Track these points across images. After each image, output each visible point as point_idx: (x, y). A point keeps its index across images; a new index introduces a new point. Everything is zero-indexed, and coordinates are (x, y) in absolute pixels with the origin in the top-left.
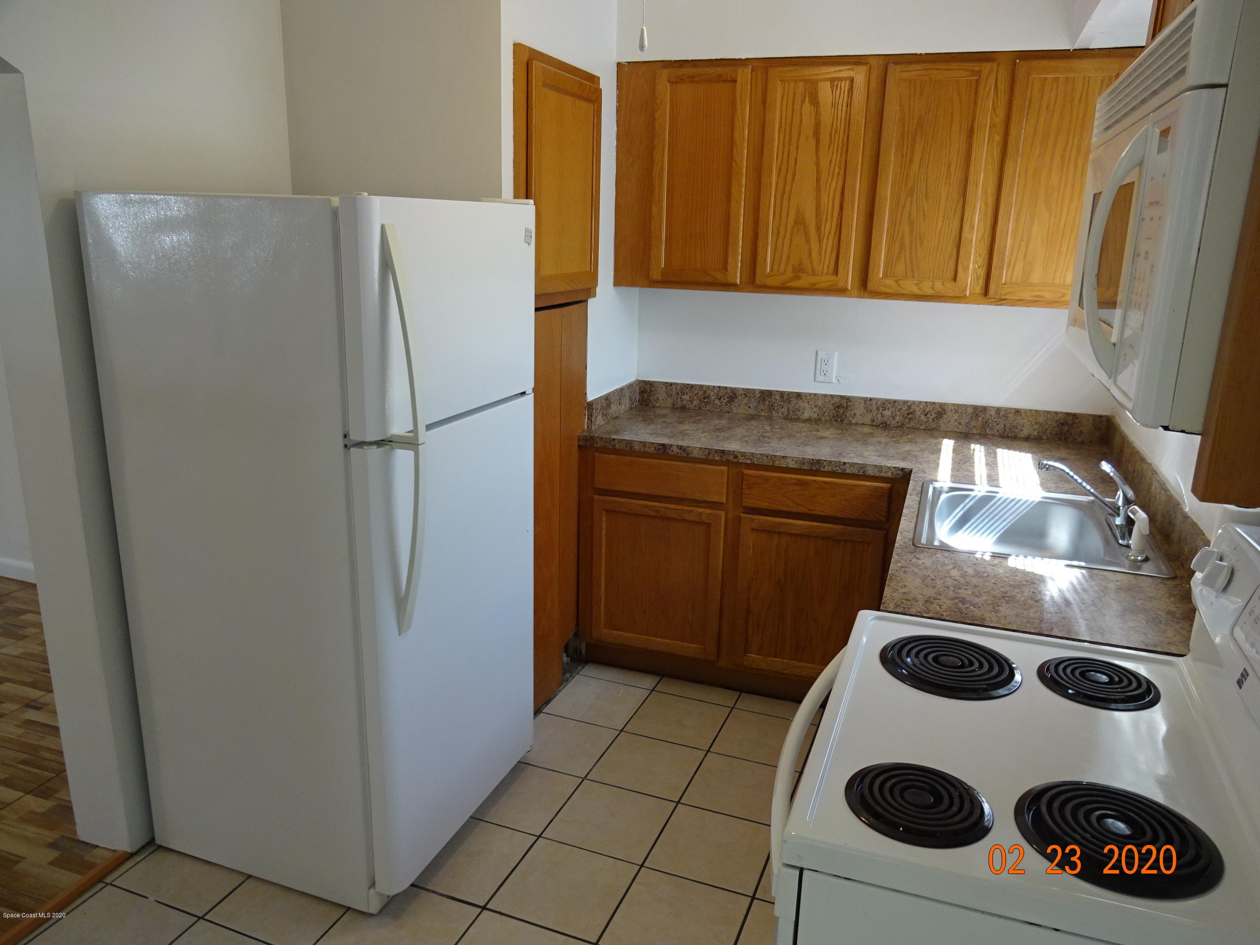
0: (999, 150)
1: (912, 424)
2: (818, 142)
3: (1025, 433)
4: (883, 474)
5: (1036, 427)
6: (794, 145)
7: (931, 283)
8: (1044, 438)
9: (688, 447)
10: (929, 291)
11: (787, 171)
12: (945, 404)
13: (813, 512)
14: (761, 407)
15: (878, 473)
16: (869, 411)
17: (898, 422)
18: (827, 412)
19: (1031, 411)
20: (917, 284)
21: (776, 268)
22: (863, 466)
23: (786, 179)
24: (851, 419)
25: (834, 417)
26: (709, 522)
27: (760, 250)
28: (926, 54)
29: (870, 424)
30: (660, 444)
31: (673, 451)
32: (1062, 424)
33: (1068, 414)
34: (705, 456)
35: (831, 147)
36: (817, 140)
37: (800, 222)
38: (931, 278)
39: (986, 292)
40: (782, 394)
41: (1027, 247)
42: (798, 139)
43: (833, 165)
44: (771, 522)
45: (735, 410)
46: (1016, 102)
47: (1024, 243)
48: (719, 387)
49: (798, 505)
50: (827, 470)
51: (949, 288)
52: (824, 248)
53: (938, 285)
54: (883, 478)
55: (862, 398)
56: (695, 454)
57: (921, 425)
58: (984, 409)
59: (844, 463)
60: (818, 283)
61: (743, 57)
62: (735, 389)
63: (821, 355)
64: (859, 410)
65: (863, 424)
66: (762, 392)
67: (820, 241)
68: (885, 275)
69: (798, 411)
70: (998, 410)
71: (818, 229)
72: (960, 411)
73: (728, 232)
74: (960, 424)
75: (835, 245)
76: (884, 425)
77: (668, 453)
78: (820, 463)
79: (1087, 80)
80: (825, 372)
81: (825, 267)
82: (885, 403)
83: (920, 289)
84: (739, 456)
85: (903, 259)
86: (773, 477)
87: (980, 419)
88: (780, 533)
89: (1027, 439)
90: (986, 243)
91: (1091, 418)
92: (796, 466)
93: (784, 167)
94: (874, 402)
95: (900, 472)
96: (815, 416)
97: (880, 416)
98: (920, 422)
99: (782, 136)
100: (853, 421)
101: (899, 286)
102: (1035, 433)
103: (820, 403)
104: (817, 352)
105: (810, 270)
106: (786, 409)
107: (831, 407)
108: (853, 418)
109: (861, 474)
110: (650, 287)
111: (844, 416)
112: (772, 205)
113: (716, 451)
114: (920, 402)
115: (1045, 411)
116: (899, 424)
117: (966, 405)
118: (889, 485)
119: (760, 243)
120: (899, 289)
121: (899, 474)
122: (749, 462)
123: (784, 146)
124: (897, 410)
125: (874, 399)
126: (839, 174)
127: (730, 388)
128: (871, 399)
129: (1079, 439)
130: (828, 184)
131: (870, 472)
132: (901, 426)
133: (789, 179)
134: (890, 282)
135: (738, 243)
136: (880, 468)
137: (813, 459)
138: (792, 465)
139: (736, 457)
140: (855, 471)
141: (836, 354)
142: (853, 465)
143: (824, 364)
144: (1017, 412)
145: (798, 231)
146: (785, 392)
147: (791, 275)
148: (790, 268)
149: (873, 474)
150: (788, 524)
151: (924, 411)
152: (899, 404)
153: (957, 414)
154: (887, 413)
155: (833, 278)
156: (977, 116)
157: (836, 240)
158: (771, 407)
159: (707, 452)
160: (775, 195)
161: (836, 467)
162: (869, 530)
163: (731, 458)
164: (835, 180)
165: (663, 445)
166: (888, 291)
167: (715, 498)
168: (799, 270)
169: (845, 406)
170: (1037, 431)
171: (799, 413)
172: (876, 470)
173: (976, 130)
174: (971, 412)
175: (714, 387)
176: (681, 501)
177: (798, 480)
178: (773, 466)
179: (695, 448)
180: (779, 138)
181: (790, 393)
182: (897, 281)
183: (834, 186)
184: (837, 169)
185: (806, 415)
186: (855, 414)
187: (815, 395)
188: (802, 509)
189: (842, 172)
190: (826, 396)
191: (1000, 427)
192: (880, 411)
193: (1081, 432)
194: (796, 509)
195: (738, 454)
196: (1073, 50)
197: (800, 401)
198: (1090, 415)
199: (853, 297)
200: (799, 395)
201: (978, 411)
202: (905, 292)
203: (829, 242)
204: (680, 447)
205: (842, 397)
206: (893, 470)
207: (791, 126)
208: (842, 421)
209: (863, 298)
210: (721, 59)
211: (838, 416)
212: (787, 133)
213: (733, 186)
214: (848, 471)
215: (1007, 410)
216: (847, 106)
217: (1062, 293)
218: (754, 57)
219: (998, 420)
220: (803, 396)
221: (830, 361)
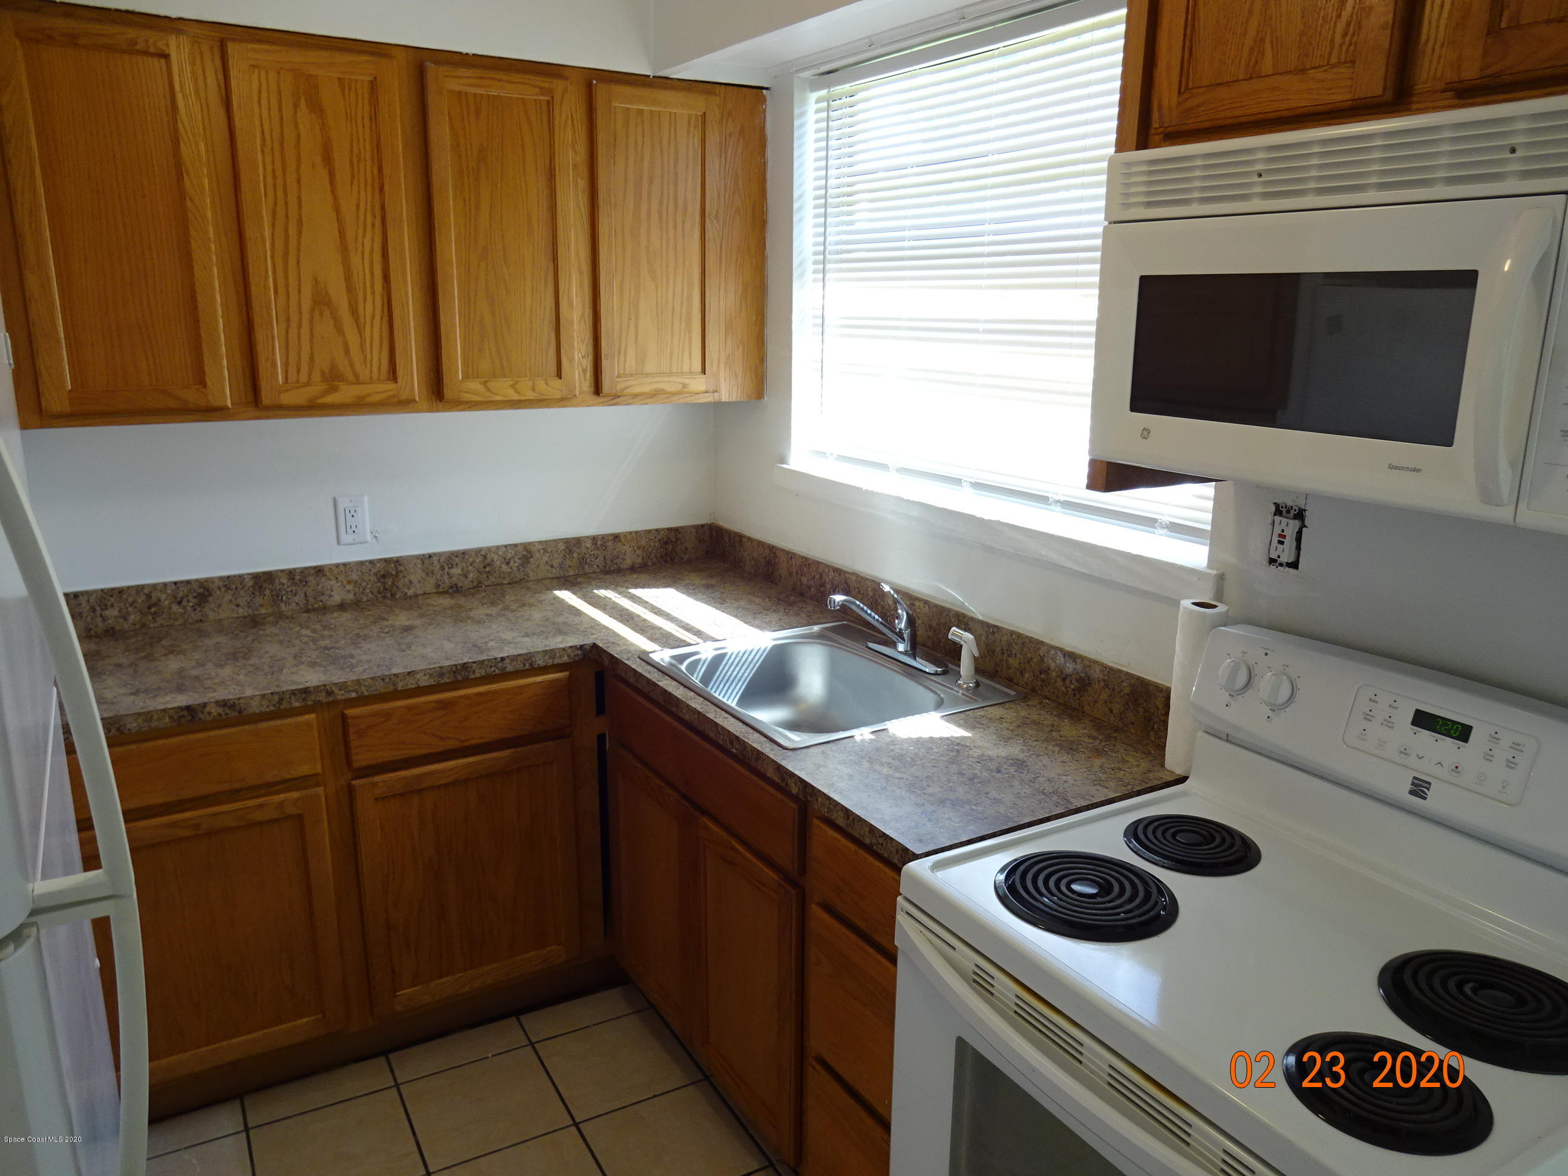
0: (585, 199)
1: (492, 579)
2: (331, 174)
3: (629, 562)
4: (557, 661)
5: (638, 552)
6: (291, 178)
7: (531, 383)
8: (650, 564)
9: (239, 699)
10: (530, 395)
11: (287, 217)
12: (529, 543)
13: (467, 744)
14: (259, 600)
15: (551, 661)
16: (429, 573)
17: (472, 582)
18: (369, 586)
19: (630, 533)
20: (512, 386)
21: (292, 377)
22: (529, 657)
23: (286, 231)
24: (406, 590)
25: (379, 592)
26: (299, 812)
27: (260, 348)
28: (474, 55)
29: (434, 591)
30: (181, 708)
31: (210, 713)
32: (666, 543)
33: (670, 530)
34: (274, 706)
35: (355, 181)
36: (329, 170)
37: (322, 300)
38: (528, 375)
39: (597, 390)
40: (291, 573)
41: (637, 326)
42: (298, 167)
43: (362, 211)
44: (405, 778)
45: (211, 615)
46: (601, 137)
47: (632, 323)
48: (175, 583)
49: (442, 739)
50: (478, 675)
51: (554, 388)
52: (368, 339)
53: (541, 385)
54: (558, 665)
55: (417, 557)
56: (255, 707)
57: (504, 578)
58: (578, 541)
59: (503, 659)
60: (369, 395)
61: (174, 15)
62: (207, 580)
63: (343, 504)
64: (416, 575)
65: (424, 594)
66: (256, 577)
67: (360, 332)
68: (466, 376)
69: (323, 594)
70: (594, 539)
71: (354, 311)
72: (549, 550)
73: (196, 320)
74: (552, 567)
75: (386, 335)
76: (455, 589)
77: (200, 719)
78: (467, 667)
79: (673, 117)
80: (354, 528)
81: (375, 370)
82: (451, 558)
83: (517, 392)
84: (336, 691)
85: (487, 351)
86: (397, 708)
87: (575, 555)
88: (420, 791)
89: (633, 569)
90: (587, 324)
91: (694, 530)
92: (432, 682)
93: (281, 213)
94: (435, 560)
95: (579, 652)
96: (351, 596)
97: (446, 577)
98: (502, 575)
99: (268, 159)
100: (410, 592)
101: (489, 390)
102: (640, 560)
103: (354, 576)
104: (335, 500)
105: (350, 376)
106: (302, 596)
107: (373, 579)
108: (409, 588)
109: (528, 666)
110: (41, 427)
111: (395, 588)
112: (270, 273)
113: (293, 693)
114: (498, 547)
115: (646, 531)
116: (475, 584)
117: (555, 541)
118: (567, 673)
119: (260, 336)
120: (488, 394)
121: (578, 655)
122: (354, 695)
123: (274, 177)
124: (469, 564)
125: (435, 554)
126: (373, 225)
127: (197, 581)
128: (430, 556)
129: (686, 557)
130: (360, 240)
131: (540, 662)
132: (477, 587)
133: (293, 231)
134: (474, 385)
135: (219, 339)
136: (552, 653)
137: (455, 665)
138: (424, 681)
139: (330, 693)
140: (520, 667)
141: (366, 499)
142: (514, 658)
143: (349, 516)
144: (616, 537)
145: (321, 314)
146: (295, 569)
147: (323, 387)
148: (316, 376)
149: (544, 664)
150: (430, 773)
151: (505, 559)
152: (470, 555)
153: (547, 554)
154: (456, 571)
155: (391, 386)
156: (556, 150)
157: (385, 328)
158: (276, 598)
159: (276, 698)
160: (272, 257)
161: (491, 667)
162: (550, 743)
163: (322, 697)
164: (369, 234)
165: (188, 708)
166: (477, 398)
167: (305, 770)
168: (333, 378)
169: (394, 572)
170: (641, 557)
171: (324, 598)
172: (547, 657)
173: (557, 170)
174: (563, 548)
175: (165, 585)
176: (234, 795)
177: (438, 702)
178: (395, 691)
179: (252, 698)
180: (264, 162)
181: (304, 571)
182: (485, 383)
183: (370, 242)
184: (369, 216)
185: (337, 598)
186: (411, 582)
187: (345, 565)
188: (451, 744)
189: (378, 222)
190: (362, 563)
191: (599, 561)
192: (446, 570)
193: (687, 548)
194: (441, 746)
195: (334, 688)
196: (654, 77)
197: (324, 579)
198: (693, 526)
199: (422, 412)
200: (319, 571)
201: (572, 545)
202: (498, 398)
203: (375, 330)
204: (224, 704)
205: (387, 561)
206: (569, 651)
207: (282, 143)
208: (393, 595)
209: (437, 412)
210: (127, 12)
211: (385, 589)
212: (277, 154)
213: (193, 243)
214: (509, 668)
215: (604, 537)
216: (371, 120)
217: (683, 384)
218: (194, 18)
219: (596, 552)
220: (326, 570)
221: (359, 510)
